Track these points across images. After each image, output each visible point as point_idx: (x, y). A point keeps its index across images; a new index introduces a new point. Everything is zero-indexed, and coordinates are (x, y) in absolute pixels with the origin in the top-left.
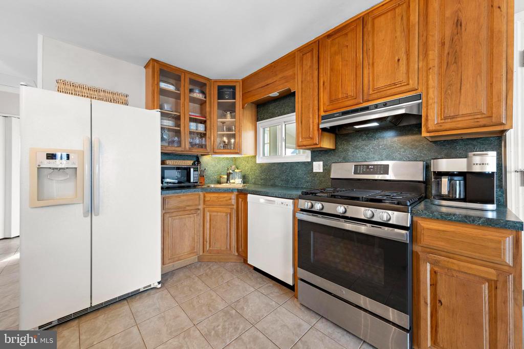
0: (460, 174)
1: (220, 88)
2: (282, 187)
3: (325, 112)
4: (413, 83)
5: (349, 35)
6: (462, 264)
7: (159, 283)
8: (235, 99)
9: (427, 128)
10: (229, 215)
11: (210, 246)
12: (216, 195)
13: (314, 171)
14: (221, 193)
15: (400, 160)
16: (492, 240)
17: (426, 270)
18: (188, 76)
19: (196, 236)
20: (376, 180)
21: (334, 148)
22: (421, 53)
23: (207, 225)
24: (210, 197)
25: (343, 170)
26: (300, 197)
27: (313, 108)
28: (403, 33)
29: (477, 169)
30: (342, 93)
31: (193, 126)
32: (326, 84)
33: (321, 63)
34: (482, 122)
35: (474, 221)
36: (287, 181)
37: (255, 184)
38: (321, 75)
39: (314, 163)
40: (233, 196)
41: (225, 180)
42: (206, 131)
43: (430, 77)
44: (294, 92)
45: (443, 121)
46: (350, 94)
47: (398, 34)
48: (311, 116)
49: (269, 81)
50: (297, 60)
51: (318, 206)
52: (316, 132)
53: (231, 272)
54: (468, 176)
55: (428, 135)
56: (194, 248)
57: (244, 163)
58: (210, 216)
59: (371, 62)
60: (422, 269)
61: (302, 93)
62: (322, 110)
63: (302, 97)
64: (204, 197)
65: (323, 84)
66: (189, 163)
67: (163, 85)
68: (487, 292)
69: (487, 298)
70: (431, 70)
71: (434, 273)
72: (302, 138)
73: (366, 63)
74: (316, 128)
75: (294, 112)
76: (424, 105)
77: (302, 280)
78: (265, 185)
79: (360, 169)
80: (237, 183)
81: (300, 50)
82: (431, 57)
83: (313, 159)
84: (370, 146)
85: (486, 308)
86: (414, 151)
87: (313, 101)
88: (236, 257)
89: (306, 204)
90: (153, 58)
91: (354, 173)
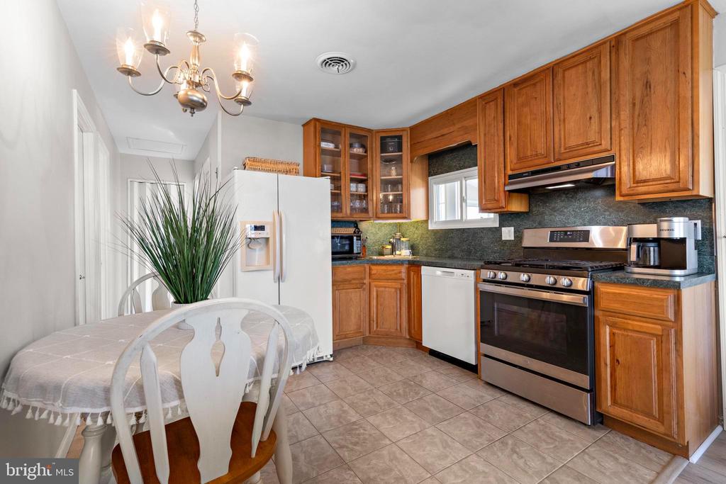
0: (654, 240)
1: (383, 139)
2: (462, 259)
3: (512, 170)
4: (605, 144)
5: (538, 85)
6: (636, 323)
7: (331, 356)
8: (401, 151)
9: (620, 192)
10: (398, 292)
11: (377, 327)
12: (384, 267)
13: (503, 239)
14: (389, 264)
15: (605, 224)
16: (657, 299)
17: (606, 333)
18: (348, 131)
19: (362, 313)
20: (577, 248)
21: (527, 210)
22: (613, 112)
23: (374, 303)
24: (375, 269)
25: (537, 238)
26: (482, 267)
27: (498, 165)
28: (595, 90)
29: (665, 235)
30: (531, 150)
31: (353, 187)
32: (512, 139)
33: (507, 115)
34: (672, 187)
35: (643, 283)
36: (469, 252)
37: (427, 255)
38: (507, 128)
39: (504, 229)
40: (404, 269)
41: (389, 251)
42: (367, 191)
43: (622, 138)
44: (476, 145)
45: (635, 185)
46: (539, 151)
47: (590, 90)
48: (496, 175)
49: (445, 131)
50: (479, 108)
51: (501, 275)
52: (502, 195)
53: (404, 354)
54: (662, 242)
55: (621, 199)
56: (360, 327)
57: (412, 229)
58: (377, 292)
59: (562, 117)
60: (602, 331)
61: (485, 149)
62: (509, 168)
63: (485, 152)
64: (370, 269)
65: (510, 139)
66: (350, 231)
67: (324, 145)
68: (655, 347)
69: (655, 352)
70: (623, 131)
71: (612, 335)
72: (486, 201)
73: (556, 119)
74: (501, 189)
75: (476, 165)
76: (617, 167)
77: (486, 356)
78: (440, 257)
79: (557, 236)
80: (405, 253)
81: (482, 97)
82: (622, 117)
83: (502, 225)
84: (570, 209)
85: (654, 361)
86: (620, 214)
87: (499, 157)
88: (406, 342)
89: (488, 274)
90: (315, 117)
91: (551, 241)
